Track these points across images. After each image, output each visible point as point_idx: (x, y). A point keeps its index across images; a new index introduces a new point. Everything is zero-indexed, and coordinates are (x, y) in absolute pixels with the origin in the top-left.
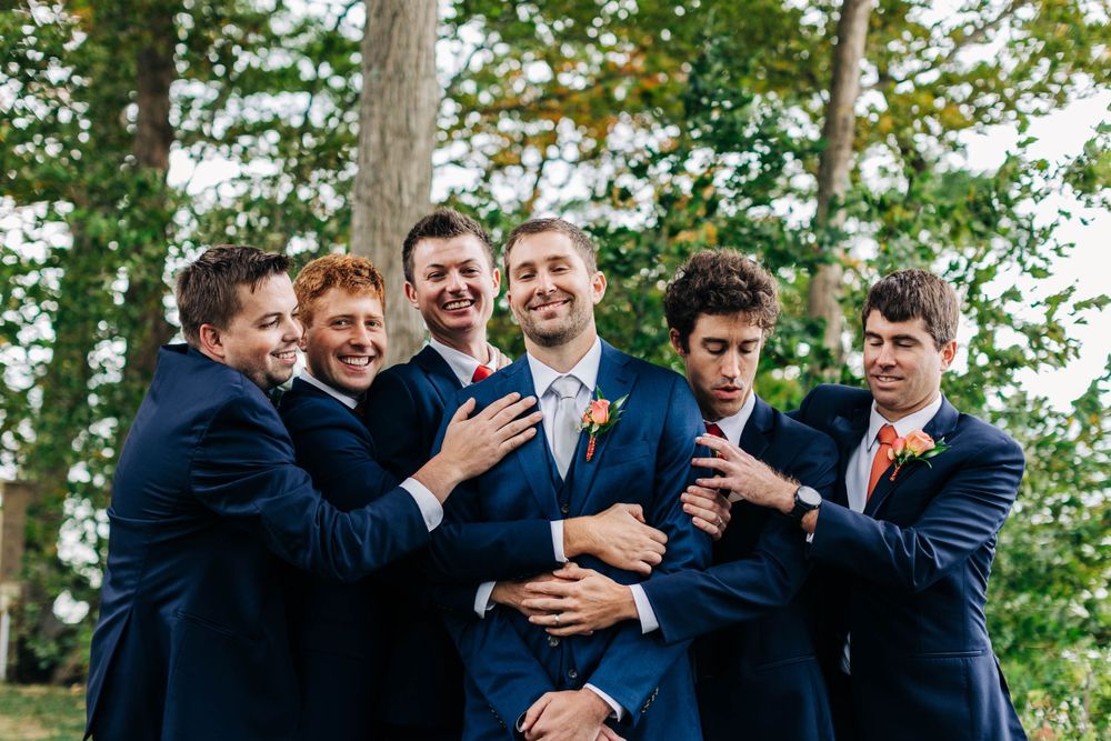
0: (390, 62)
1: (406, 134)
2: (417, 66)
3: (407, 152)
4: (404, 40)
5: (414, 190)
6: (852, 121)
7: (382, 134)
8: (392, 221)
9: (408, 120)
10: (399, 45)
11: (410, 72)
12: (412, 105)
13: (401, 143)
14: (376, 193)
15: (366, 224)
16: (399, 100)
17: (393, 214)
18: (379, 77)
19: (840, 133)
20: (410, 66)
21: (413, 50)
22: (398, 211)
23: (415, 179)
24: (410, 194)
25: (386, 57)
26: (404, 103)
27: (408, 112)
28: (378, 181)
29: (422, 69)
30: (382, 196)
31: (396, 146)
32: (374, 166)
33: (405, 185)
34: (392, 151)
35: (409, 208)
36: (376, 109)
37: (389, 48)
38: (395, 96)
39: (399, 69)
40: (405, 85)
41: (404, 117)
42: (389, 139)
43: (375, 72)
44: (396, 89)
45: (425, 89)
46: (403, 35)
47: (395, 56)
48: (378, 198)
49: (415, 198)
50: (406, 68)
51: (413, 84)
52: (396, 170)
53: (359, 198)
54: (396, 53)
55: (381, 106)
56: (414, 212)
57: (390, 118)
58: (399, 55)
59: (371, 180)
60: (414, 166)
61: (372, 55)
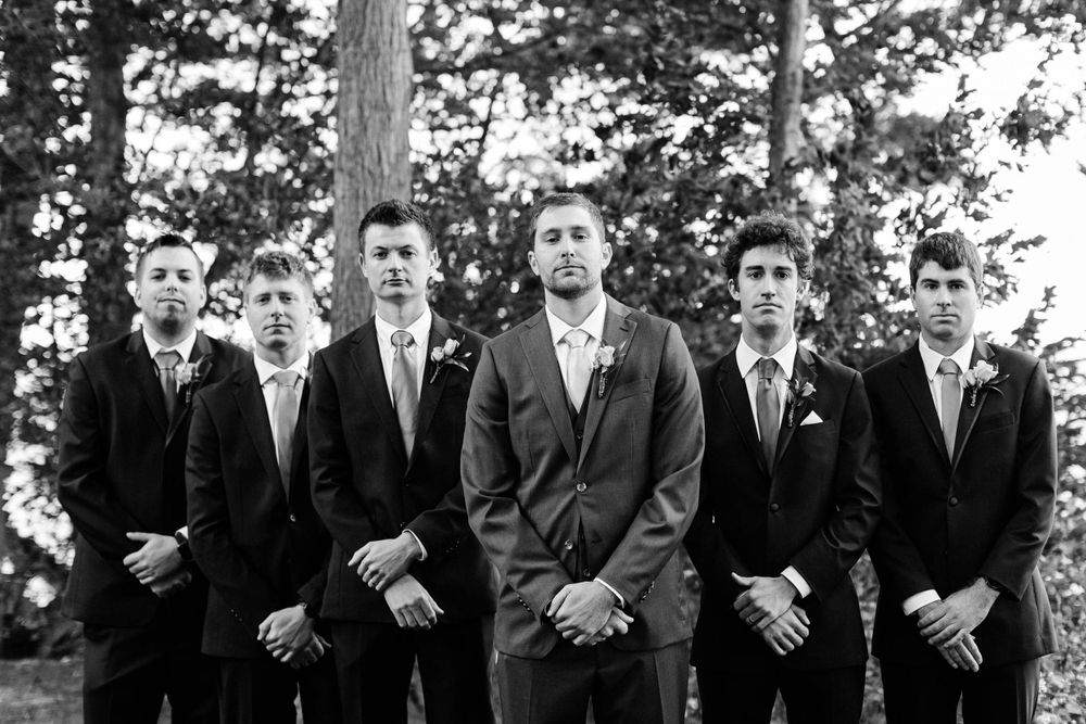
0: (365, 38)
1: (384, 108)
2: (391, 43)
3: (385, 124)
4: (377, 19)
5: (392, 159)
6: (800, 75)
7: (361, 108)
8: (373, 191)
9: (384, 93)
10: (373, 23)
11: (384, 49)
12: (387, 80)
13: (378, 116)
14: (357, 164)
15: (348, 194)
16: (375, 75)
17: (374, 183)
18: (355, 55)
19: (789, 87)
20: (384, 43)
21: (386, 27)
22: (379, 181)
23: (393, 150)
24: (389, 164)
25: (361, 35)
26: (379, 78)
27: (384, 86)
28: (358, 152)
29: (396, 45)
30: (363, 167)
31: (374, 119)
32: (353, 138)
33: (384, 156)
34: (370, 122)
35: (389, 177)
36: (354, 84)
37: (364, 26)
38: (372, 72)
39: (373, 45)
40: (380, 61)
41: (380, 90)
42: (367, 113)
43: (350, 49)
44: (372, 65)
45: (400, 64)
46: (377, 13)
47: (370, 34)
48: (359, 169)
49: (395, 167)
50: (380, 44)
51: (387, 59)
52: (375, 141)
53: (341, 170)
54: (371, 30)
55: (358, 81)
56: (393, 181)
57: (368, 93)
58: (374, 32)
59: (352, 152)
60: (393, 137)
61: (348, 34)
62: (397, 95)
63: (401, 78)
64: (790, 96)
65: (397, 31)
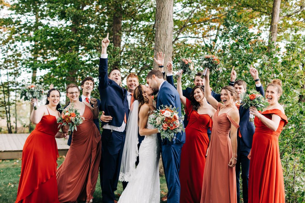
1: (166, 35)
4: (165, 14)
5: (167, 47)
6: (277, 26)
9: (166, 31)
11: (166, 21)
12: (166, 28)
13: (164, 37)
16: (164, 27)
20: (166, 19)
21: (167, 16)
23: (167, 45)
25: (161, 18)
28: (159, 45)
29: (169, 20)
31: (163, 37)
33: (165, 46)
34: (162, 39)
37: (162, 16)
38: (163, 26)
40: (165, 24)
41: (165, 30)
42: (161, 36)
43: (158, 21)
44: (163, 24)
45: (170, 24)
46: (165, 12)
47: (163, 18)
48: (159, 49)
49: (168, 49)
50: (165, 20)
51: (167, 23)
52: (163, 42)
53: (155, 49)
54: (163, 16)
55: (160, 28)
56: (167, 52)
57: (162, 31)
58: (164, 16)
59: (158, 45)
60: (167, 41)
61: (158, 17)
62: (169, 32)
63: (170, 28)
64: (274, 31)
65: (169, 16)
